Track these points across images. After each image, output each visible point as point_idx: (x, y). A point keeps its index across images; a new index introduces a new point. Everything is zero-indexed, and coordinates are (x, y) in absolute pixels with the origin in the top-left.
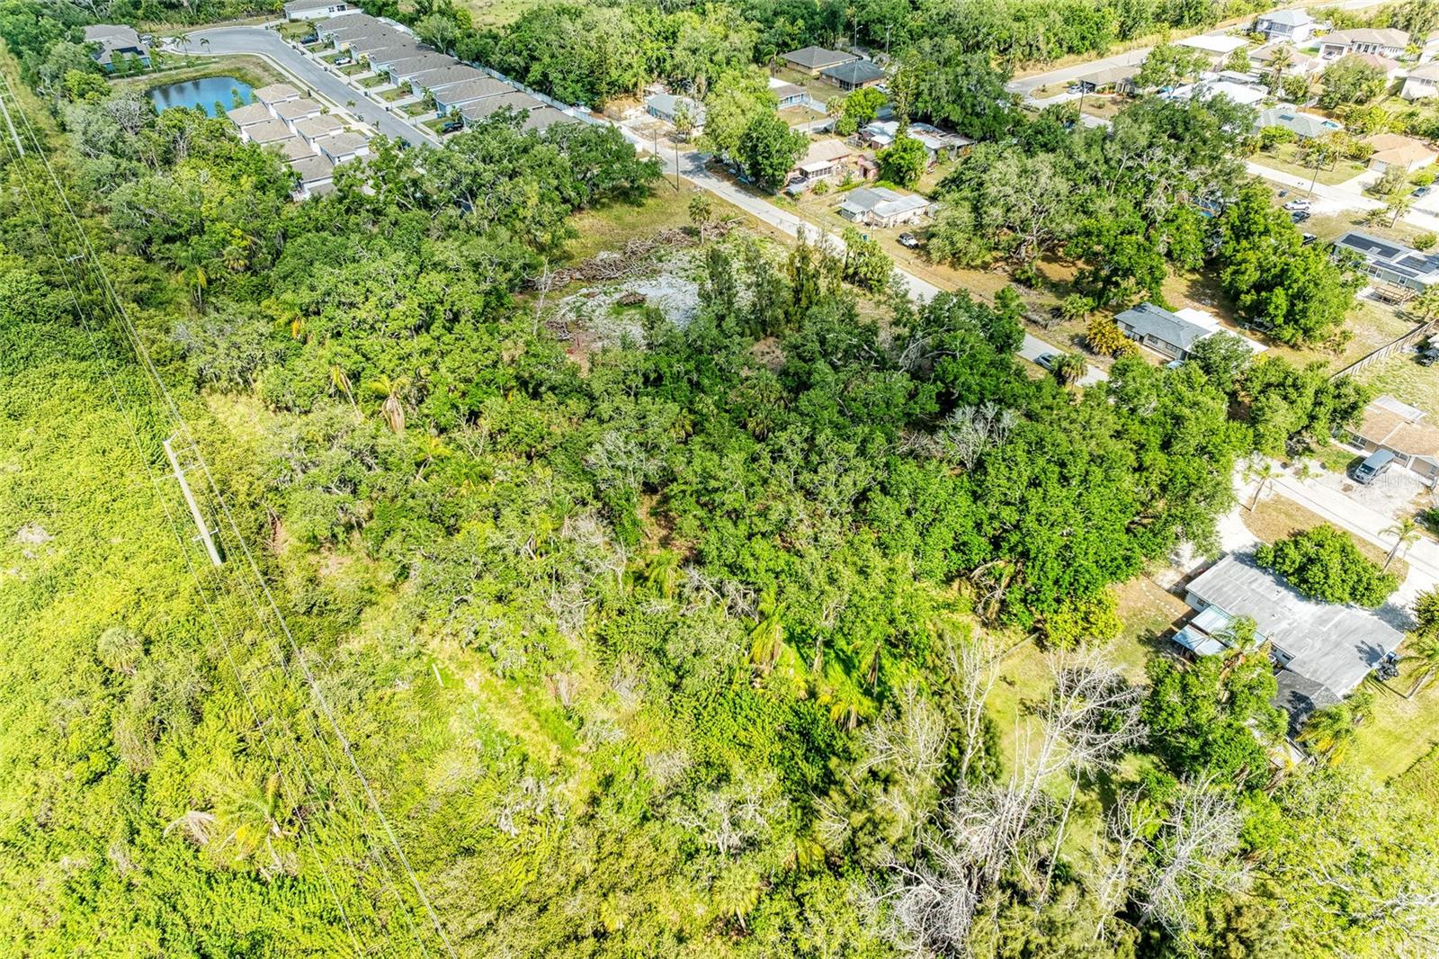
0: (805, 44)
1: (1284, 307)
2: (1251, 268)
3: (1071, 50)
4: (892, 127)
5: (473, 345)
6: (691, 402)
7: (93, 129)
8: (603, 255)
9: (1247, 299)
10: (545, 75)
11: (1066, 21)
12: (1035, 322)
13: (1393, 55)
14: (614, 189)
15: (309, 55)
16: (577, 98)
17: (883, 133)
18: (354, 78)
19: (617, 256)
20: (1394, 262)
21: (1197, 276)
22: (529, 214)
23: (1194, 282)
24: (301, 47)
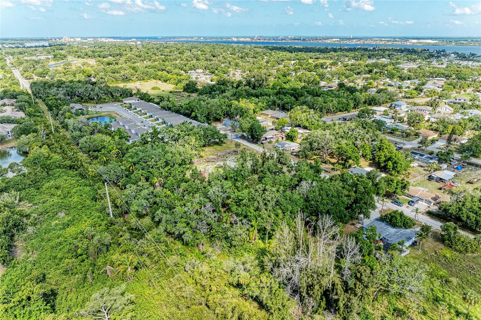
0: (267, 109)
1: (392, 166)
2: (383, 157)
3: (340, 111)
4: (290, 128)
5: (178, 171)
6: (235, 184)
7: (75, 125)
8: (212, 156)
9: (382, 165)
10: (196, 115)
11: (338, 103)
12: (327, 171)
13: (428, 112)
14: (214, 142)
15: (129, 111)
16: (204, 121)
17: (288, 129)
18: (142, 117)
19: (216, 157)
20: (423, 157)
21: (371, 162)
22: (193, 144)
23: (370, 163)
24: (127, 109)
